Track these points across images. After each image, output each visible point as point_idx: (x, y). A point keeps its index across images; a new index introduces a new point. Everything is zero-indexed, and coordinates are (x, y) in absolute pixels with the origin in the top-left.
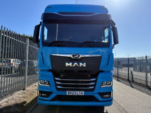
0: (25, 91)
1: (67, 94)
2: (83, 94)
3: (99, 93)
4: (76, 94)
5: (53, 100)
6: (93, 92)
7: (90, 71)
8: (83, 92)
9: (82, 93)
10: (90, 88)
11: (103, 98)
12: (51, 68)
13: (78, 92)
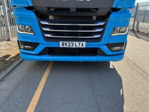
0: (9, 43)
1: (61, 46)
2: (84, 46)
3: (107, 45)
4: (74, 46)
5: (41, 54)
6: (99, 43)
7: (97, 9)
8: (84, 43)
9: (82, 45)
10: (95, 37)
11: (112, 51)
12: (31, 5)
13: (77, 43)
